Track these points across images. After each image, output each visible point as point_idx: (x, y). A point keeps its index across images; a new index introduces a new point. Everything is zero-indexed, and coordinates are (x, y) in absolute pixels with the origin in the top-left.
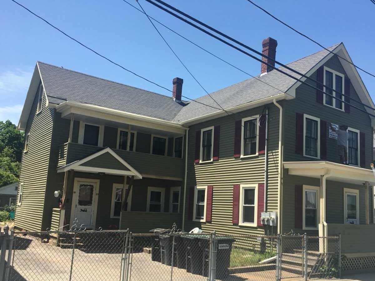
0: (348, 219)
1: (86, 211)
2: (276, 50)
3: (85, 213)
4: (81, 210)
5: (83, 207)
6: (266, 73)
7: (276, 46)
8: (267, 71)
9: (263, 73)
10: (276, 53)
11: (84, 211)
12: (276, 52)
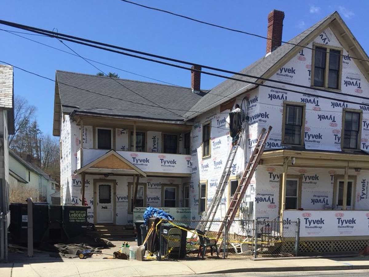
0: (339, 206)
1: (107, 208)
2: (283, 24)
3: (105, 209)
4: (102, 207)
5: (104, 205)
6: (270, 53)
7: (283, 19)
8: (271, 50)
9: (268, 53)
10: (283, 27)
11: (104, 208)
12: (283, 25)
